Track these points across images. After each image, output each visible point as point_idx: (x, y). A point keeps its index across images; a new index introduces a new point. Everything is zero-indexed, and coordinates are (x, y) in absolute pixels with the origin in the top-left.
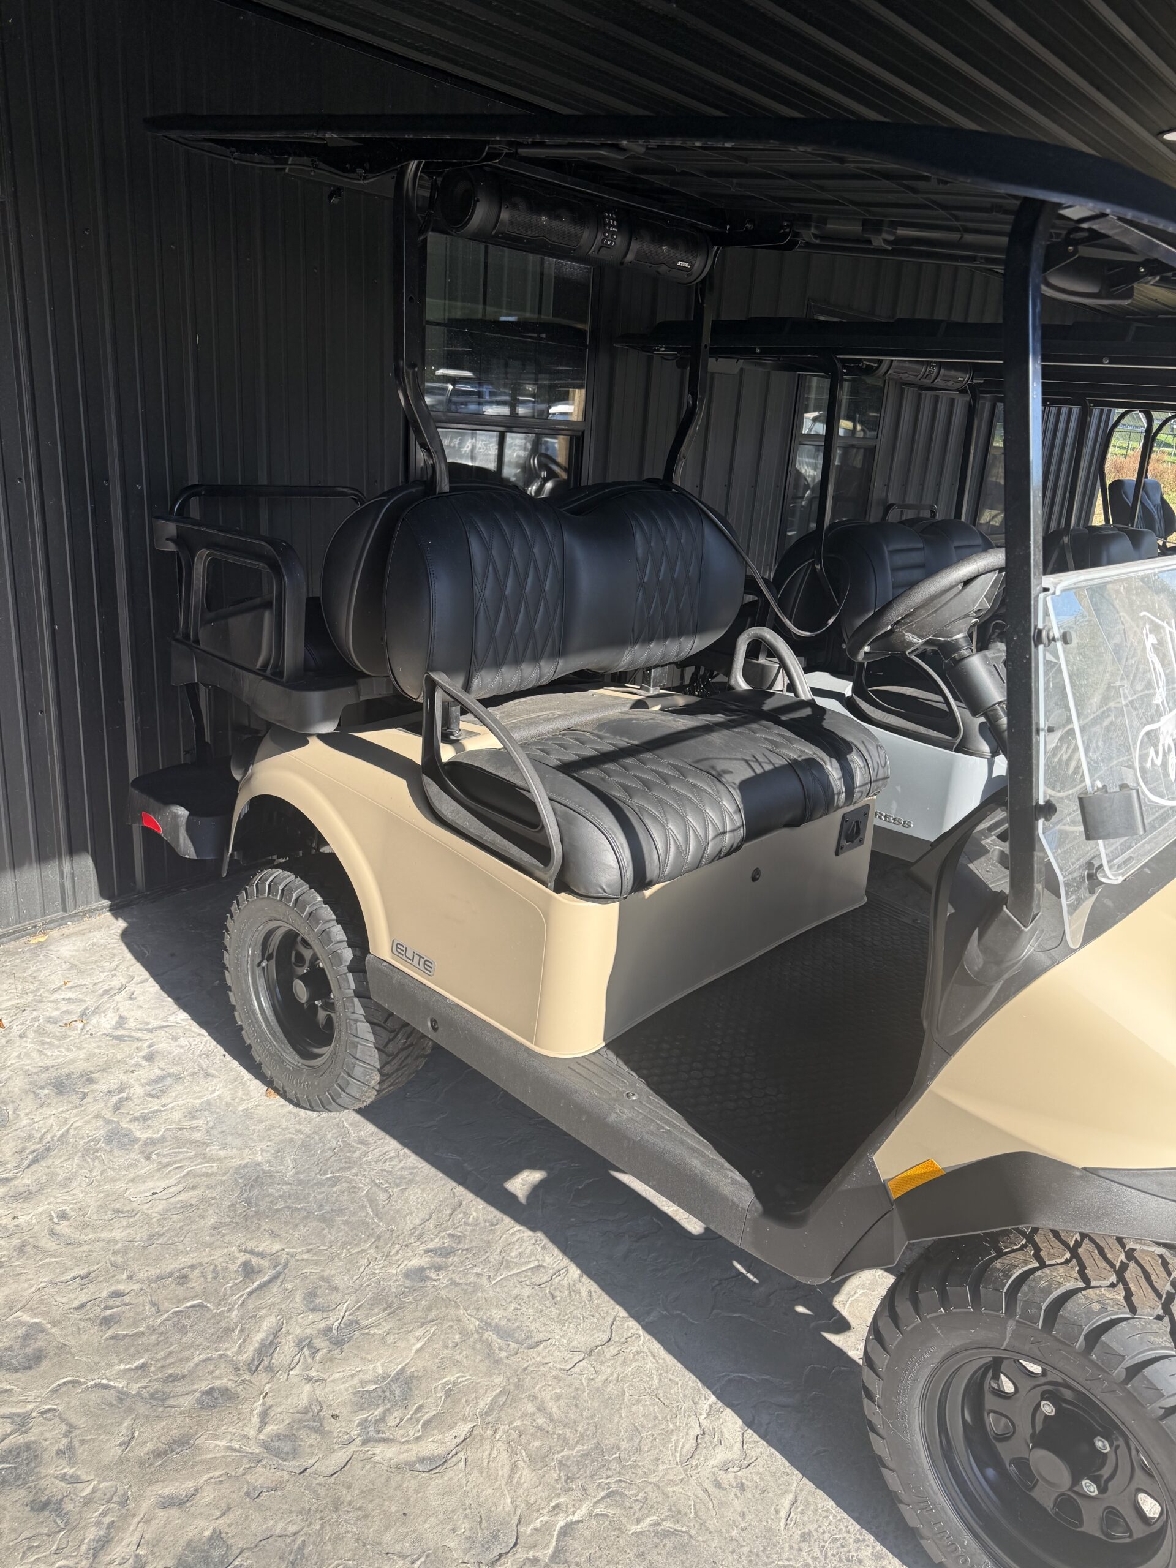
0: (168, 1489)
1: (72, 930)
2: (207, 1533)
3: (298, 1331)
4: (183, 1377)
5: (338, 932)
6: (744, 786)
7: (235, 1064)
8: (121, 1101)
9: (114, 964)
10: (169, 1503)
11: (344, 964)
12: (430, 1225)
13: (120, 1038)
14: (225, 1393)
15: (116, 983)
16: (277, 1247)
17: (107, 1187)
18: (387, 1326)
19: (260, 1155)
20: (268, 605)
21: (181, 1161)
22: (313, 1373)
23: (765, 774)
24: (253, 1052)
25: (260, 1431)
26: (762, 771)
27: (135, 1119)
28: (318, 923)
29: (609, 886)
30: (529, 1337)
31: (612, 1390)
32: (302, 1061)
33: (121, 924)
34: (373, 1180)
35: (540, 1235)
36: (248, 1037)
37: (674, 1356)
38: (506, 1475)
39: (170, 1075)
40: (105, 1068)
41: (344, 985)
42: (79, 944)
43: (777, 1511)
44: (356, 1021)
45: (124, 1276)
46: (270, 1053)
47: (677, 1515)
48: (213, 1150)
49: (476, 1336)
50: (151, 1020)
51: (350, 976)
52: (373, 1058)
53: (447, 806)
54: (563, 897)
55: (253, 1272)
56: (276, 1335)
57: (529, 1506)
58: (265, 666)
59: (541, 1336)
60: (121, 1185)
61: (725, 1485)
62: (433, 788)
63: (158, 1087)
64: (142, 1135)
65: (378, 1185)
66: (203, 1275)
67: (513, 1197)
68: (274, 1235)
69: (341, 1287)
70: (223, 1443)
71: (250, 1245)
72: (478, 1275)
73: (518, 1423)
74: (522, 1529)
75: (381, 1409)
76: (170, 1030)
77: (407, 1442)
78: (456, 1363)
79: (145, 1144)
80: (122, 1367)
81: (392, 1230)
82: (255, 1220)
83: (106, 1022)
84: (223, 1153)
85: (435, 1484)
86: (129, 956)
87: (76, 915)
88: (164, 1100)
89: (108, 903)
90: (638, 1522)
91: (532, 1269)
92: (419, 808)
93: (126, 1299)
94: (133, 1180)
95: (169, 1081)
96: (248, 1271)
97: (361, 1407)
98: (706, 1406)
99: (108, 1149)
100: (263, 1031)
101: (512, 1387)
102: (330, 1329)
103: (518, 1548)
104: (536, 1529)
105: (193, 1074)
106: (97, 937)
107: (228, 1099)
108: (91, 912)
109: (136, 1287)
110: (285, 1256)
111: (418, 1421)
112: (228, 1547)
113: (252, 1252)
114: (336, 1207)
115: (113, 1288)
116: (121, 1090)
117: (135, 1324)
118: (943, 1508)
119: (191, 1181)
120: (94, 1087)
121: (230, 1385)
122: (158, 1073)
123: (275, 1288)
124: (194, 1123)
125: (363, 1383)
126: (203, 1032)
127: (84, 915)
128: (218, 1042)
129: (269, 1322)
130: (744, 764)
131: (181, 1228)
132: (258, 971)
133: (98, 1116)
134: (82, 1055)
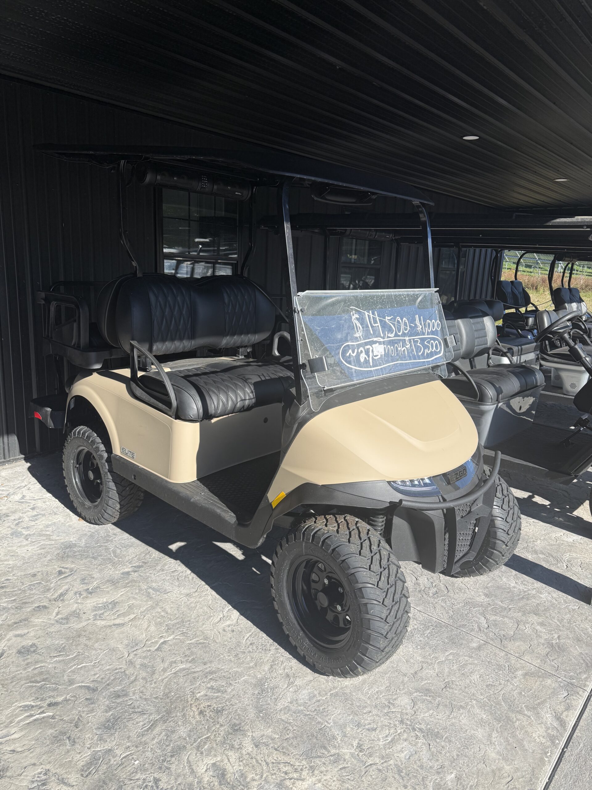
0: (18, 632)
1: (7, 467)
2: (30, 644)
3: (76, 589)
4: (29, 602)
5: (102, 447)
6: (256, 384)
7: (68, 510)
8: (19, 522)
9: (23, 478)
10: (17, 636)
11: (104, 459)
12: (136, 559)
13: (22, 502)
14: (45, 607)
15: (23, 484)
16: (73, 566)
17: (9, 549)
18: (110, 588)
19: (73, 539)
20: (75, 321)
21: (40, 540)
22: (79, 601)
23: (266, 380)
24: (74, 503)
25: (55, 617)
26: (265, 379)
27: (24, 528)
28: (95, 444)
29: (193, 415)
30: (165, 590)
31: (193, 605)
32: (91, 504)
33: (29, 465)
34: (116, 546)
35: (178, 561)
36: (72, 497)
37: (220, 595)
38: (145, 628)
39: (40, 514)
40: (14, 512)
41: (105, 468)
42: (10, 471)
43: (244, 637)
44: (109, 482)
45: (11, 575)
46: (80, 502)
47: (206, 638)
48: (54, 537)
49: (145, 591)
50: (36, 496)
51: (106, 464)
52: (116, 497)
53: (139, 392)
54: (178, 421)
55: (62, 573)
56: (67, 591)
57: (151, 636)
58: (74, 345)
59: (170, 590)
60: (15, 548)
61: (226, 630)
62: (133, 385)
63: (35, 518)
64: (25, 532)
65: (118, 547)
66: (42, 574)
67: (171, 550)
68: (73, 562)
69: (95, 577)
70: (41, 620)
71: (62, 565)
72: (150, 573)
73: (154, 614)
74: (147, 642)
75: (103, 611)
76: (43, 500)
77: (110, 620)
78: (134, 598)
79: (27, 536)
80: (6, 600)
81: (120, 561)
82: (66, 558)
83: (17, 497)
84: (57, 538)
85: (119, 630)
86: (30, 475)
87: (9, 461)
88: (36, 522)
89: (23, 456)
90: (191, 640)
91: (172, 571)
92: (129, 394)
93: (11, 581)
94: (20, 546)
95: (40, 516)
96: (60, 573)
97: (96, 611)
98: (227, 609)
99: (11, 537)
100: (77, 494)
101: (154, 605)
102: (88, 589)
103: (144, 647)
104: (152, 642)
105: (50, 514)
106: (18, 469)
107: (63, 522)
108: (16, 460)
109: (15, 578)
110: (75, 569)
111: (116, 614)
112: (37, 647)
113: (63, 568)
114: (100, 554)
115: (7, 578)
116: (19, 519)
117: (13, 588)
118: (294, 624)
119: (43, 547)
120: (8, 518)
121: (46, 605)
122: (36, 513)
123: (70, 578)
124: (47, 529)
125: (97, 604)
126: (57, 500)
127: (13, 461)
128: (62, 503)
129: (66, 587)
130: (258, 377)
131: (36, 561)
132: (75, 469)
133: (8, 527)
134: (5, 508)
